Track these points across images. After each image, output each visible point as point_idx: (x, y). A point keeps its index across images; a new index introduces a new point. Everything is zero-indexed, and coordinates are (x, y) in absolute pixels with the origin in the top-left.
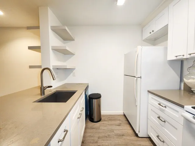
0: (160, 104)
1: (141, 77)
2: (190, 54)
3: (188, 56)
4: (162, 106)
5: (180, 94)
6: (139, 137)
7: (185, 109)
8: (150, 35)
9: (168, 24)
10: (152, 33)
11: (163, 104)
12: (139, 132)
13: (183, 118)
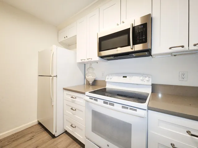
0: (72, 97)
1: (56, 76)
2: (88, 59)
3: (87, 61)
4: (74, 98)
5: (84, 87)
6: (57, 137)
7: (86, 94)
8: (64, 39)
9: (76, 35)
10: (66, 38)
11: (74, 96)
12: (56, 132)
13: (85, 101)
